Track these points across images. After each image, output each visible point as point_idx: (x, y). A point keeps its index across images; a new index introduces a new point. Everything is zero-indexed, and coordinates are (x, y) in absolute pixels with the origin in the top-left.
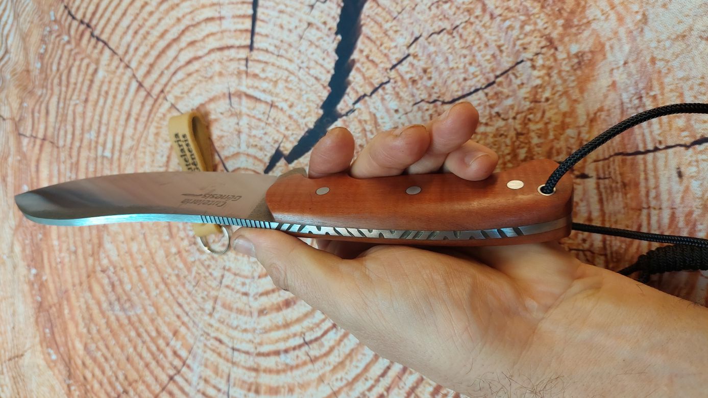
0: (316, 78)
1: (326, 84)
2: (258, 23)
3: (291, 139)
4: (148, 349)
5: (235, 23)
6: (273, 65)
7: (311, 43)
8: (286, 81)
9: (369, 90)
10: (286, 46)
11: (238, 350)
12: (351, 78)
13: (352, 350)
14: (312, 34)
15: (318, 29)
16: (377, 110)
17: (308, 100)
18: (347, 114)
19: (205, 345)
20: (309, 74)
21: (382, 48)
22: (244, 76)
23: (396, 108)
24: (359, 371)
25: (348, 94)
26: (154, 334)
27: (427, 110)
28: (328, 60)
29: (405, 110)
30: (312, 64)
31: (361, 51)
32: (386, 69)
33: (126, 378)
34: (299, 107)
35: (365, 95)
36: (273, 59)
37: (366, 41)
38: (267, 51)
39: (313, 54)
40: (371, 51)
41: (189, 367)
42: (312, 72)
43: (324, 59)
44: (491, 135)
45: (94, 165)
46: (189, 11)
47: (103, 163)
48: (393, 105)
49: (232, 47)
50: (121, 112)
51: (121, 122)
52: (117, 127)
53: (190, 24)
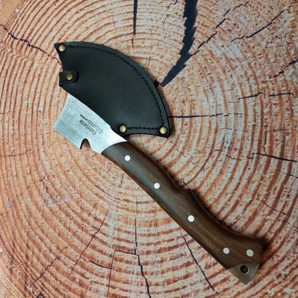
0: (175, 40)
1: (181, 42)
2: (137, 21)
3: (163, 73)
4: (75, 222)
5: (123, 23)
6: (149, 39)
7: (170, 24)
8: (157, 45)
9: (206, 39)
10: (155, 28)
11: (140, 203)
12: (195, 36)
13: (215, 180)
14: (170, 20)
15: (173, 17)
16: (212, 48)
17: (171, 52)
18: (195, 54)
19: (117, 207)
20: (171, 39)
21: (210, 19)
22: (132, 48)
23: (222, 45)
24: (221, 191)
25: (194, 44)
26: (79, 211)
27: (239, 42)
28: (180, 30)
29: (227, 45)
30: (172, 34)
31: (199, 22)
32: (214, 28)
33: (58, 248)
34: (167, 56)
35: (204, 42)
36: (148, 36)
37: (201, 17)
38: (144, 33)
39: (171, 29)
40: (204, 21)
41: (106, 224)
42: (172, 38)
43: (178, 30)
44: (275, 47)
45: (30, 118)
46: (94, 22)
47: (37, 115)
48: (220, 44)
49: (122, 35)
50: (49, 84)
51: (49, 89)
52: (47, 93)
53: (96, 29)
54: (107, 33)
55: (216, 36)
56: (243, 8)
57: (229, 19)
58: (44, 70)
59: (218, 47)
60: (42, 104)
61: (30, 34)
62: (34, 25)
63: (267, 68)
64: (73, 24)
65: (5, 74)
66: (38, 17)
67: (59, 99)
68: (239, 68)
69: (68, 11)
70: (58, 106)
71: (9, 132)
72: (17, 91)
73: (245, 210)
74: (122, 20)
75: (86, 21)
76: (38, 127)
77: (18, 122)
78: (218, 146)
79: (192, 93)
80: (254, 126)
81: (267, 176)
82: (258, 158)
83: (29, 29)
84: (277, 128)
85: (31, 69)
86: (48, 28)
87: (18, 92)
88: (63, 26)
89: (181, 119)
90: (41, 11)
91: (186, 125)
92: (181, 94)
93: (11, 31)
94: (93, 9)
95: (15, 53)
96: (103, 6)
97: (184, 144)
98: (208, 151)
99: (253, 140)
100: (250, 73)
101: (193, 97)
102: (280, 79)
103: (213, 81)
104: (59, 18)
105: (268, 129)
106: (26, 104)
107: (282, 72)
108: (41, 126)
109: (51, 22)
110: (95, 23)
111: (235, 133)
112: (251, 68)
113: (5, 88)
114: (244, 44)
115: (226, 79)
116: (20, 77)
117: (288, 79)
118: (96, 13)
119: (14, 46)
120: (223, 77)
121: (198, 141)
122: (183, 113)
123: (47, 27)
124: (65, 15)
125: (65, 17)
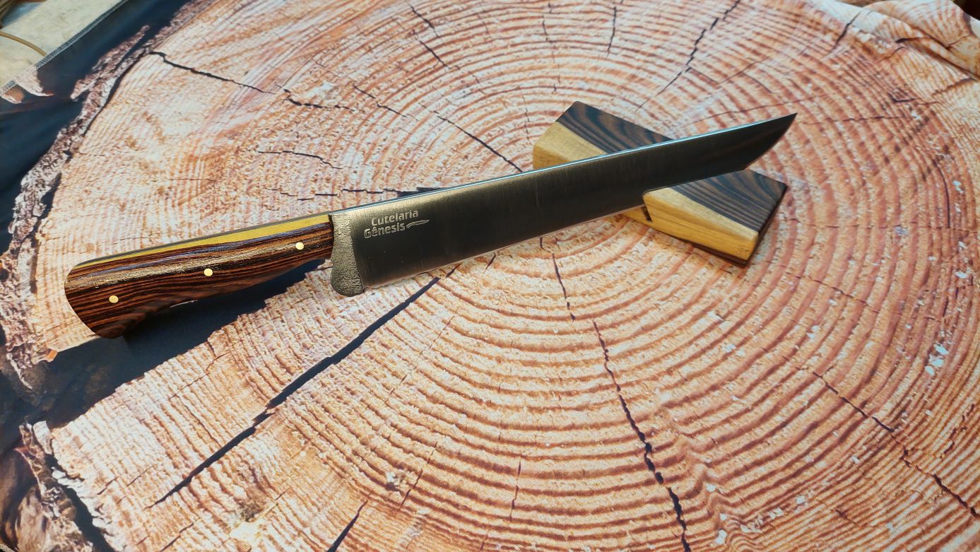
11: (635, 104)
13: (515, 73)
16: (368, 180)
18: (393, 191)
19: (675, 119)
23: (354, 174)
24: (521, 62)
27: (335, 162)
29: (349, 170)
32: (339, 197)
35: (368, 193)
41: (711, 112)
44: (312, 130)
45: (751, 320)
46: (479, 357)
47: (730, 313)
48: (355, 177)
49: (455, 295)
50: (659, 341)
51: (666, 332)
52: (678, 332)
53: (485, 344)
54: (474, 321)
55: (347, 188)
56: (285, 190)
57: (313, 192)
58: (652, 371)
59: (361, 176)
60: (704, 323)
61: (629, 469)
62: (603, 479)
63: (344, 120)
64: (518, 392)
65: (760, 446)
66: (580, 485)
67: (661, 303)
68: (367, 140)
69: (505, 426)
70: (671, 295)
71: (824, 334)
72: (749, 389)
73: (513, 37)
74: (432, 314)
75: (489, 374)
76: (744, 294)
77: (788, 335)
78: (478, 95)
79: (446, 158)
80: (420, 87)
81: (459, 47)
82: (450, 63)
83: (623, 483)
84: (402, 72)
85: (681, 398)
86: (575, 439)
87: (747, 384)
88: (540, 410)
89: (489, 144)
90: (560, 489)
91: (489, 135)
92: (460, 167)
93: (673, 524)
94: (457, 379)
95: (699, 469)
96: (438, 366)
97: (515, 121)
98: (493, 98)
99: (436, 78)
100: (364, 129)
101: (450, 153)
102: (346, 103)
103: (409, 151)
104: (536, 432)
105: (411, 76)
106: (742, 348)
107: (337, 106)
108: (735, 292)
109: (559, 445)
110: (478, 353)
111: (447, 94)
112: (357, 131)
113: (778, 419)
114: (334, 155)
115: (393, 142)
116: (721, 407)
117: (340, 98)
118: (459, 367)
119: (689, 484)
120: (395, 146)
121: (495, 112)
122: (480, 148)
123: (576, 444)
124: (517, 427)
125: (522, 423)
